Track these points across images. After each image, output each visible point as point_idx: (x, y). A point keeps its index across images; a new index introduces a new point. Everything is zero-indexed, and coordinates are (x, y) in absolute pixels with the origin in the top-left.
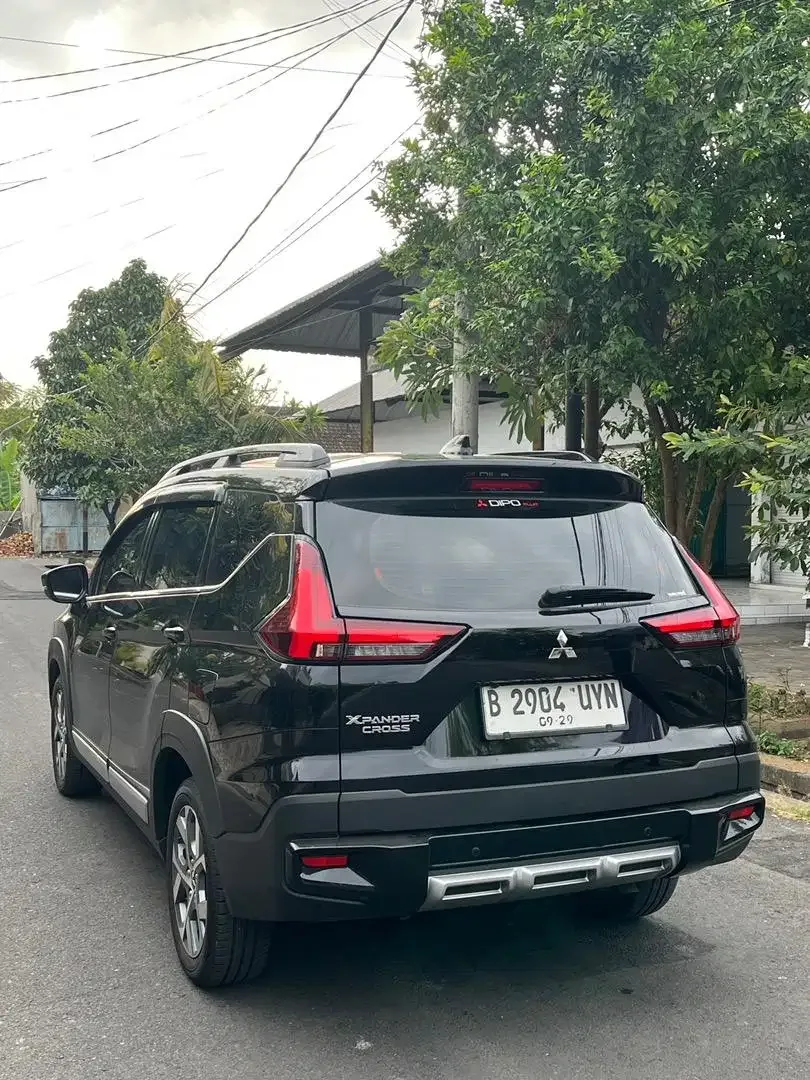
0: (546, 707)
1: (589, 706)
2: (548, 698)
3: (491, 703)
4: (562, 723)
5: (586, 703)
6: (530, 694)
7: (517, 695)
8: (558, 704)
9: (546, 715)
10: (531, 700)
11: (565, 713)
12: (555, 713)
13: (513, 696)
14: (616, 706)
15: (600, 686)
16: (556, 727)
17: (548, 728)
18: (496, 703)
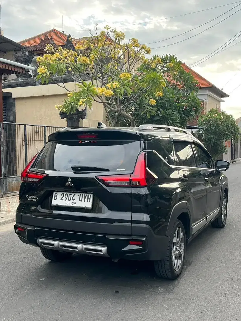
0: (70, 199)
1: (81, 201)
2: (71, 197)
3: (55, 196)
4: (72, 204)
5: (81, 199)
6: (66, 195)
7: (63, 195)
8: (73, 199)
9: (69, 201)
10: (66, 197)
11: (74, 202)
12: (72, 201)
13: (62, 195)
14: (90, 201)
15: (86, 195)
16: (71, 205)
17: (68, 205)
18: (56, 196)
